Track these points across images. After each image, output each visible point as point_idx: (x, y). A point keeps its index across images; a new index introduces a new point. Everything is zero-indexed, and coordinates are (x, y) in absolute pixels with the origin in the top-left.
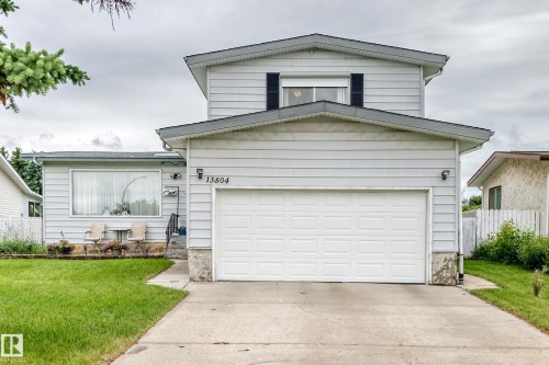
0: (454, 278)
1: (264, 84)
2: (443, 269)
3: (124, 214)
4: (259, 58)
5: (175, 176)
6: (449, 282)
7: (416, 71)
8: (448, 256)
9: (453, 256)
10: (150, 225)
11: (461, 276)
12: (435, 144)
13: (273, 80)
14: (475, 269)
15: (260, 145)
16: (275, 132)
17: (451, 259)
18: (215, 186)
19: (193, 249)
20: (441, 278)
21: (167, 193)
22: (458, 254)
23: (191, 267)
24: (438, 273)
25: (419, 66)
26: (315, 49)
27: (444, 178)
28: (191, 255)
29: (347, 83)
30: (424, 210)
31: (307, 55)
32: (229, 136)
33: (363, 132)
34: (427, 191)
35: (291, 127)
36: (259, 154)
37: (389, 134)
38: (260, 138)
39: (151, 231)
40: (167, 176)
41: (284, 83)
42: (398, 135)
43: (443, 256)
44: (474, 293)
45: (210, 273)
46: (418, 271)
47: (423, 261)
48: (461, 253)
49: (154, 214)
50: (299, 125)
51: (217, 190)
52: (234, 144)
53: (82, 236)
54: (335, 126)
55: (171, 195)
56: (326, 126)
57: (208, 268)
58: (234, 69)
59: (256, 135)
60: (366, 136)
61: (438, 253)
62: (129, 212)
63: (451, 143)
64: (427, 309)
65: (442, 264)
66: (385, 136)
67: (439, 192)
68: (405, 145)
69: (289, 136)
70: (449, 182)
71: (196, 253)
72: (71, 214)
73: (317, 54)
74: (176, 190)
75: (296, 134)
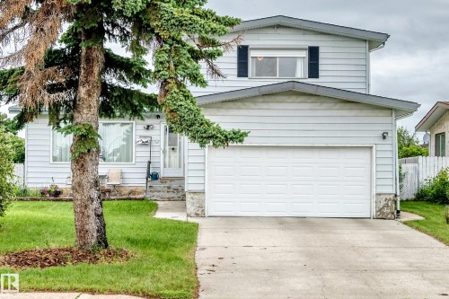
0: (393, 213)
2: (384, 207)
3: (101, 161)
4: (231, 33)
5: (148, 128)
6: (389, 216)
7: (363, 44)
8: (388, 197)
9: (392, 197)
10: (124, 170)
11: (398, 212)
12: (377, 112)
13: (244, 51)
14: (413, 208)
16: (254, 102)
17: (390, 199)
19: (191, 192)
20: (383, 213)
21: (140, 143)
22: (396, 196)
23: (188, 206)
24: (380, 210)
25: (365, 41)
26: (279, 26)
27: (384, 138)
28: (188, 197)
29: (305, 54)
30: (369, 162)
31: (271, 31)
33: (322, 103)
34: (371, 148)
37: (342, 105)
38: (242, 107)
39: (126, 176)
40: (141, 127)
41: (252, 54)
42: (349, 105)
43: (384, 197)
44: (405, 223)
45: (203, 211)
46: (365, 208)
47: (369, 201)
48: (398, 194)
49: (128, 161)
50: (273, 97)
53: (64, 181)
54: (301, 99)
55: (144, 144)
56: (293, 98)
57: (202, 207)
59: (239, 104)
60: (325, 106)
61: (380, 194)
62: (104, 159)
63: (389, 112)
64: (370, 232)
65: (383, 203)
66: (338, 106)
67: (379, 148)
69: (265, 106)
70: (388, 141)
71: (192, 195)
72: (51, 161)
73: (280, 31)
74: (149, 139)
75: (271, 104)
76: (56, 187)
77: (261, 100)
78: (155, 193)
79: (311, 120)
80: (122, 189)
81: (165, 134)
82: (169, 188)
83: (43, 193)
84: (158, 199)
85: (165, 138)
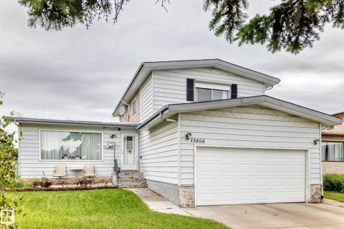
0: (320, 198)
1: (185, 84)
2: (315, 194)
3: (78, 159)
4: (181, 69)
5: (113, 136)
6: (318, 201)
7: (261, 85)
8: (317, 187)
9: (319, 186)
10: (96, 166)
11: (322, 197)
12: (311, 125)
13: (190, 83)
15: (223, 120)
16: (231, 112)
18: (196, 145)
19: (183, 186)
20: (314, 199)
21: (108, 147)
23: (181, 198)
24: (313, 196)
25: (263, 83)
26: (213, 68)
27: (315, 144)
28: (181, 190)
29: (229, 88)
30: (304, 161)
31: (208, 71)
32: (204, 113)
33: (277, 116)
34: (307, 151)
35: (240, 109)
36: (222, 126)
37: (290, 118)
39: (97, 169)
40: (108, 136)
41: (196, 85)
42: (294, 119)
43: (315, 187)
45: (193, 202)
47: (304, 190)
49: (98, 159)
50: (244, 109)
51: (197, 147)
52: (207, 118)
54: (264, 111)
55: (110, 148)
56: (258, 110)
57: (192, 199)
58: (168, 74)
59: (220, 113)
60: (278, 118)
61: (313, 185)
62: (81, 158)
63: (318, 124)
65: (315, 191)
66: (288, 118)
67: (313, 151)
68: (297, 124)
69: (238, 115)
70: (317, 146)
71: (184, 189)
72: (40, 159)
73: (213, 71)
74: (113, 144)
75: (242, 114)
76: (47, 180)
77: (235, 110)
78: (124, 183)
79: (270, 129)
80: (95, 179)
81: (124, 141)
82: (132, 178)
83: (36, 184)
84: (127, 186)
85: (124, 144)
